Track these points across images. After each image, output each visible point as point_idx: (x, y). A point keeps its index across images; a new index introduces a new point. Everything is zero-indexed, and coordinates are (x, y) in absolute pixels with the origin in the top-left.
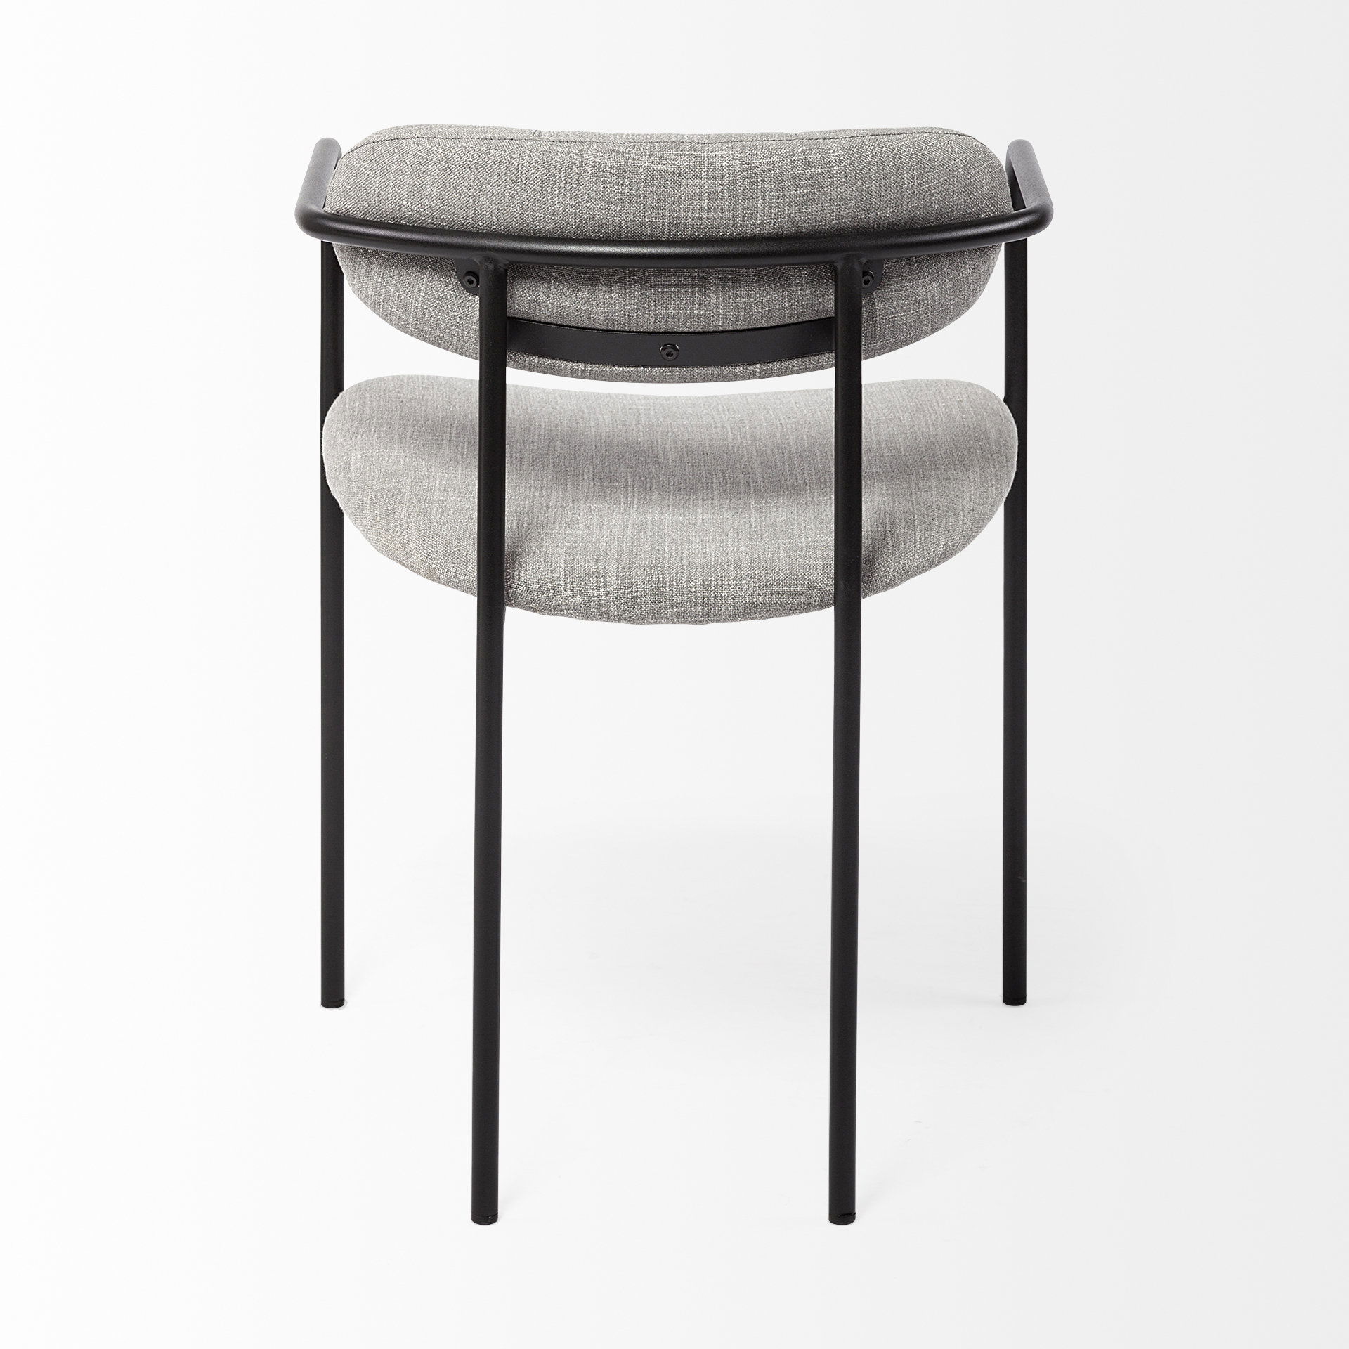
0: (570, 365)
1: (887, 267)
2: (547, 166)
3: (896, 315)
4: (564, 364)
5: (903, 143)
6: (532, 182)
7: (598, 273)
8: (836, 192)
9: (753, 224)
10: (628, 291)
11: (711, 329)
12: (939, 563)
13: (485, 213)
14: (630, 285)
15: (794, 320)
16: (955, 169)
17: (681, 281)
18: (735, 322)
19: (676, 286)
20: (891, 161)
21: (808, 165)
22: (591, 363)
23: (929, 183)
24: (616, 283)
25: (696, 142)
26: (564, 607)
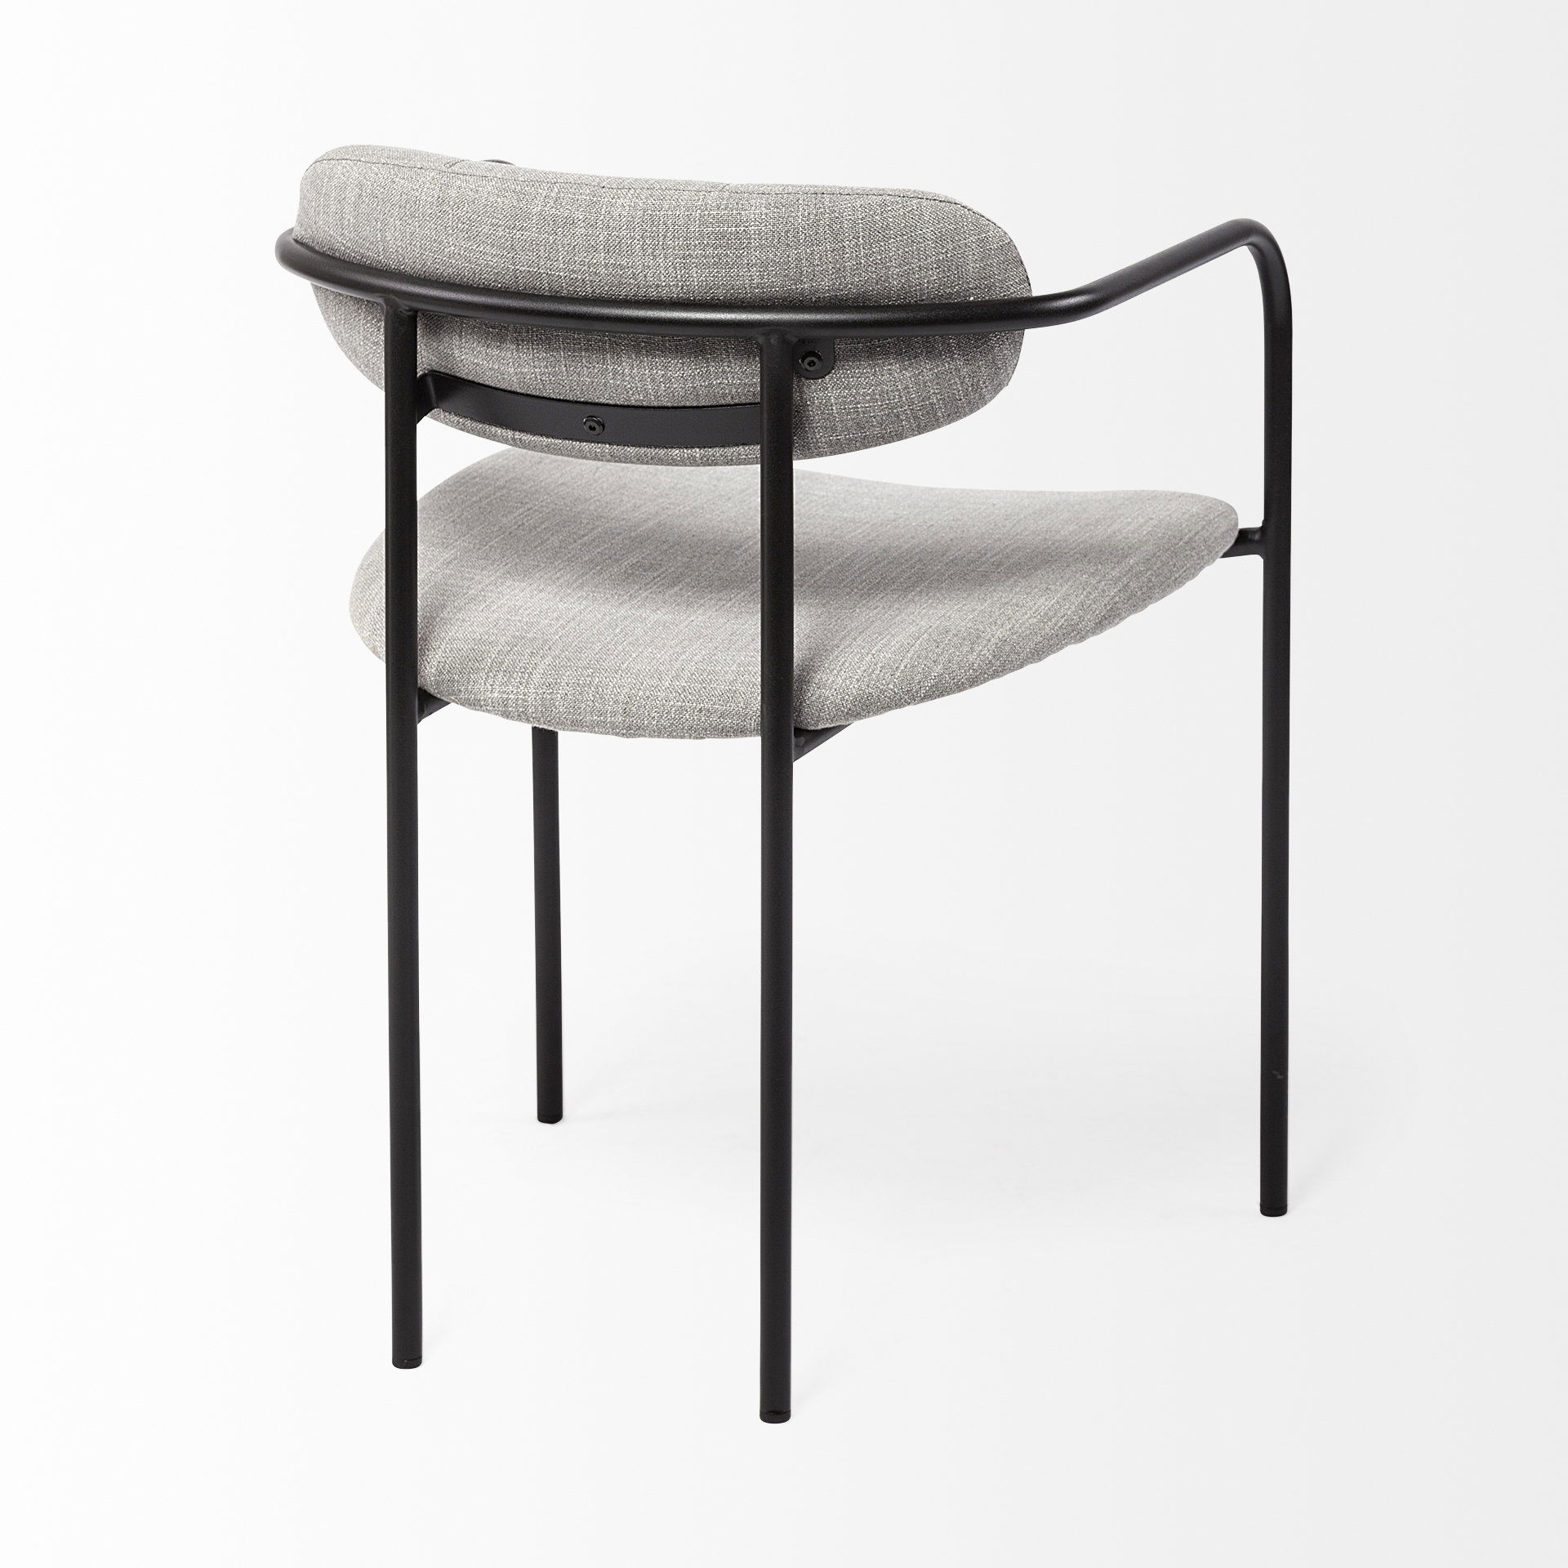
0: (499, 431)
1: (840, 348)
2: (441, 201)
3: (859, 406)
4: (493, 429)
5: (849, 205)
6: (428, 218)
7: (506, 329)
8: (755, 256)
9: (658, 286)
10: (535, 351)
11: (633, 403)
12: (923, 700)
13: (391, 250)
14: (538, 345)
15: (728, 400)
16: (921, 240)
17: (591, 345)
18: (657, 397)
19: (587, 350)
20: (828, 225)
21: (721, 221)
22: (519, 431)
23: (881, 255)
24: (523, 341)
25: (601, 186)
26: (482, 703)
